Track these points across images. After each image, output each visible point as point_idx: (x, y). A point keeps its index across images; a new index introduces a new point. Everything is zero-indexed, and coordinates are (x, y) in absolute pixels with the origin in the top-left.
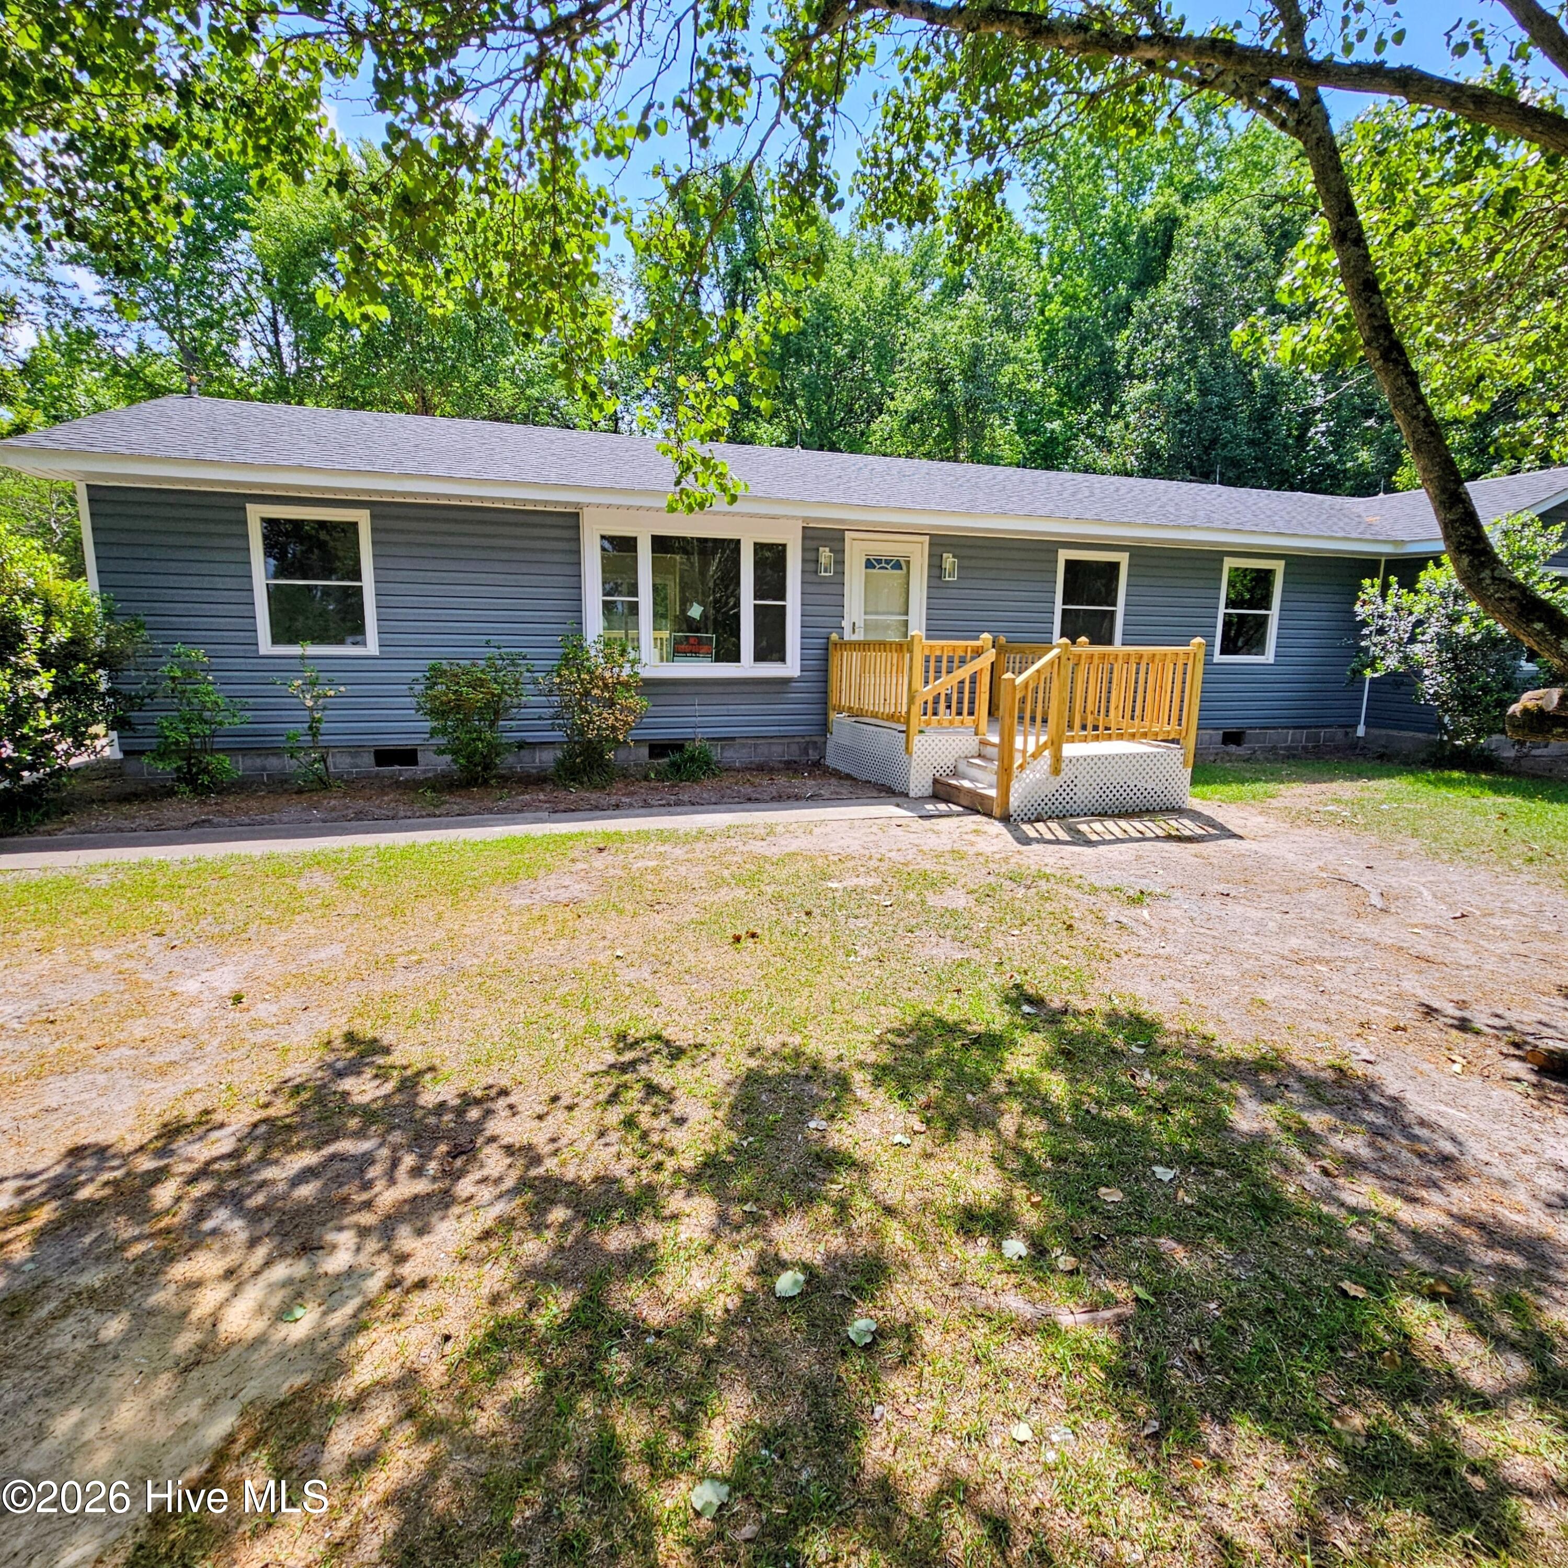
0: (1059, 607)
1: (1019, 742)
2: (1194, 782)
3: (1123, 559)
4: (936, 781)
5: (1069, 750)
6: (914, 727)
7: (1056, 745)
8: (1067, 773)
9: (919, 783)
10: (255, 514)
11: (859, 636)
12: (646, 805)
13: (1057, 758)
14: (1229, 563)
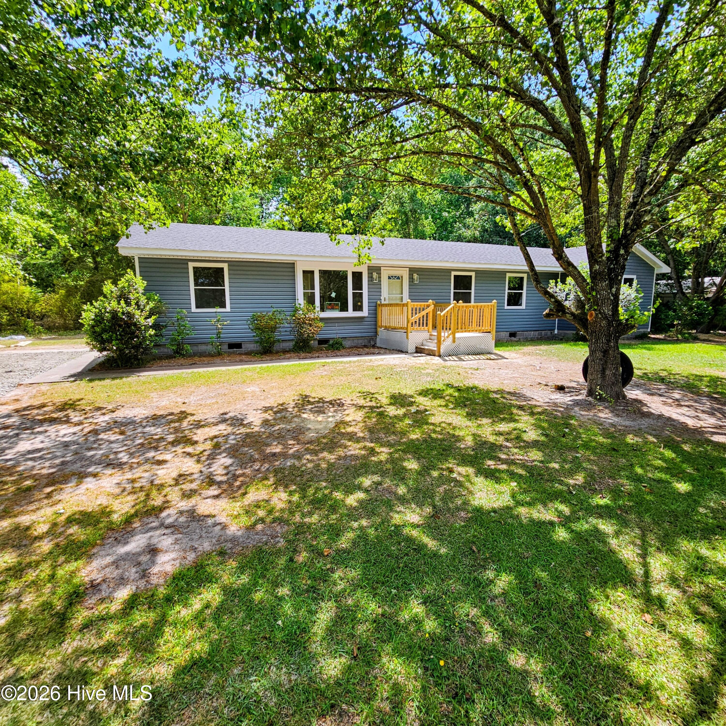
0: (452, 291)
1: (443, 334)
2: (496, 346)
3: (473, 274)
4: (416, 348)
5: (458, 335)
6: (409, 330)
7: (454, 334)
8: (457, 342)
9: (411, 348)
10: (191, 265)
11: (387, 302)
12: (327, 357)
13: (454, 338)
14: (508, 275)
